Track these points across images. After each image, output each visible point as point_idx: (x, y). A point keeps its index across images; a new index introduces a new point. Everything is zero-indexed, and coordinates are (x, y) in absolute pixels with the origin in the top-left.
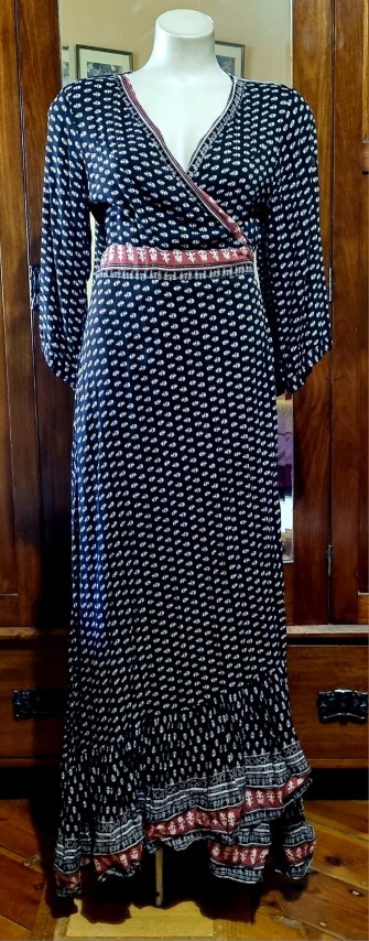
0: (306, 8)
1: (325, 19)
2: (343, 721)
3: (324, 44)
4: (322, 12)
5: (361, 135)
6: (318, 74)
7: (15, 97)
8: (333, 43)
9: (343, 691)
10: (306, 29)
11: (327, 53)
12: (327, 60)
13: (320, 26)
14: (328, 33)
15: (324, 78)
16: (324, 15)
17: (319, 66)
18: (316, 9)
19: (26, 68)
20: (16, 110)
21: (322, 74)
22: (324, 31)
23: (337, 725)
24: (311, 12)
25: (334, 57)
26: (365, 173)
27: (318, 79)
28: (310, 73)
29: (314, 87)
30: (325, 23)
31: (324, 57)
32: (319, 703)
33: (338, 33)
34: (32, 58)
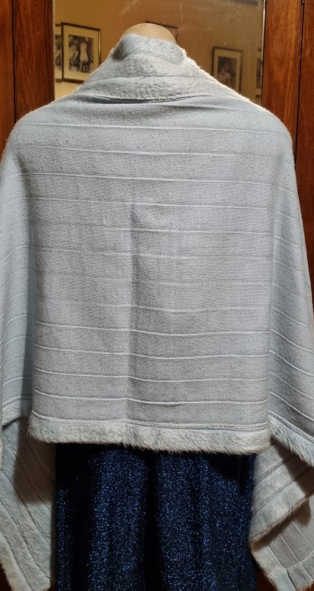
4: (292, 23)
6: (286, 77)
7: (11, 85)
8: (300, 51)
11: (295, 59)
12: (295, 65)
13: (289, 35)
15: (291, 81)
16: (294, 26)
17: (287, 70)
18: (287, 20)
19: (21, 60)
20: (11, 97)
21: (289, 78)
22: (293, 41)
24: (282, 22)
25: (301, 63)
27: (286, 81)
28: (279, 75)
29: (282, 87)
30: (294, 33)
31: (292, 63)
33: (306, 42)
34: (27, 51)
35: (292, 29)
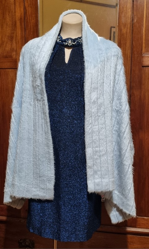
0: (123, 8)
1: (130, 12)
3: (129, 21)
4: (129, 9)
5: (142, 52)
8: (133, 20)
10: (123, 15)
11: (130, 23)
13: (128, 14)
14: (131, 16)
15: (129, 32)
18: (127, 8)
21: (128, 32)
24: (125, 9)
25: (133, 25)
26: (143, 67)
28: (124, 31)
29: (125, 35)
31: (129, 25)
33: (135, 16)
34: (29, 28)
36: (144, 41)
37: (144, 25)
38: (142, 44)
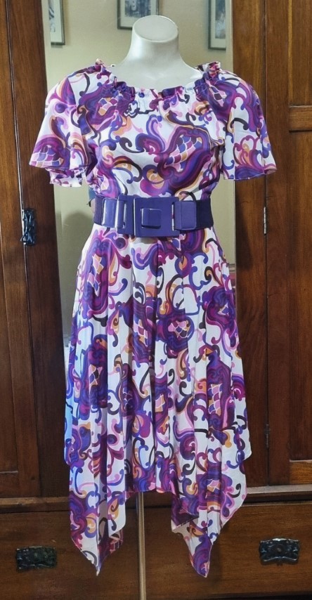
2: (279, 563)
3: (257, 29)
4: (255, 4)
7: (7, 73)
8: (264, 29)
9: (279, 540)
10: (242, 17)
11: (259, 36)
12: (259, 41)
13: (253, 15)
14: (260, 19)
15: (258, 56)
16: (257, 6)
17: (254, 47)
19: (15, 49)
20: (8, 84)
22: (257, 19)
23: (274, 565)
24: (246, 3)
25: (264, 40)
26: (291, 132)
27: (253, 56)
28: (247, 52)
29: (249, 62)
30: (258, 13)
31: (257, 40)
32: (260, 550)
33: (268, 20)
34: (21, 41)
35: (255, 9)
36: (290, 76)
37: (290, 40)
38: (288, 82)
